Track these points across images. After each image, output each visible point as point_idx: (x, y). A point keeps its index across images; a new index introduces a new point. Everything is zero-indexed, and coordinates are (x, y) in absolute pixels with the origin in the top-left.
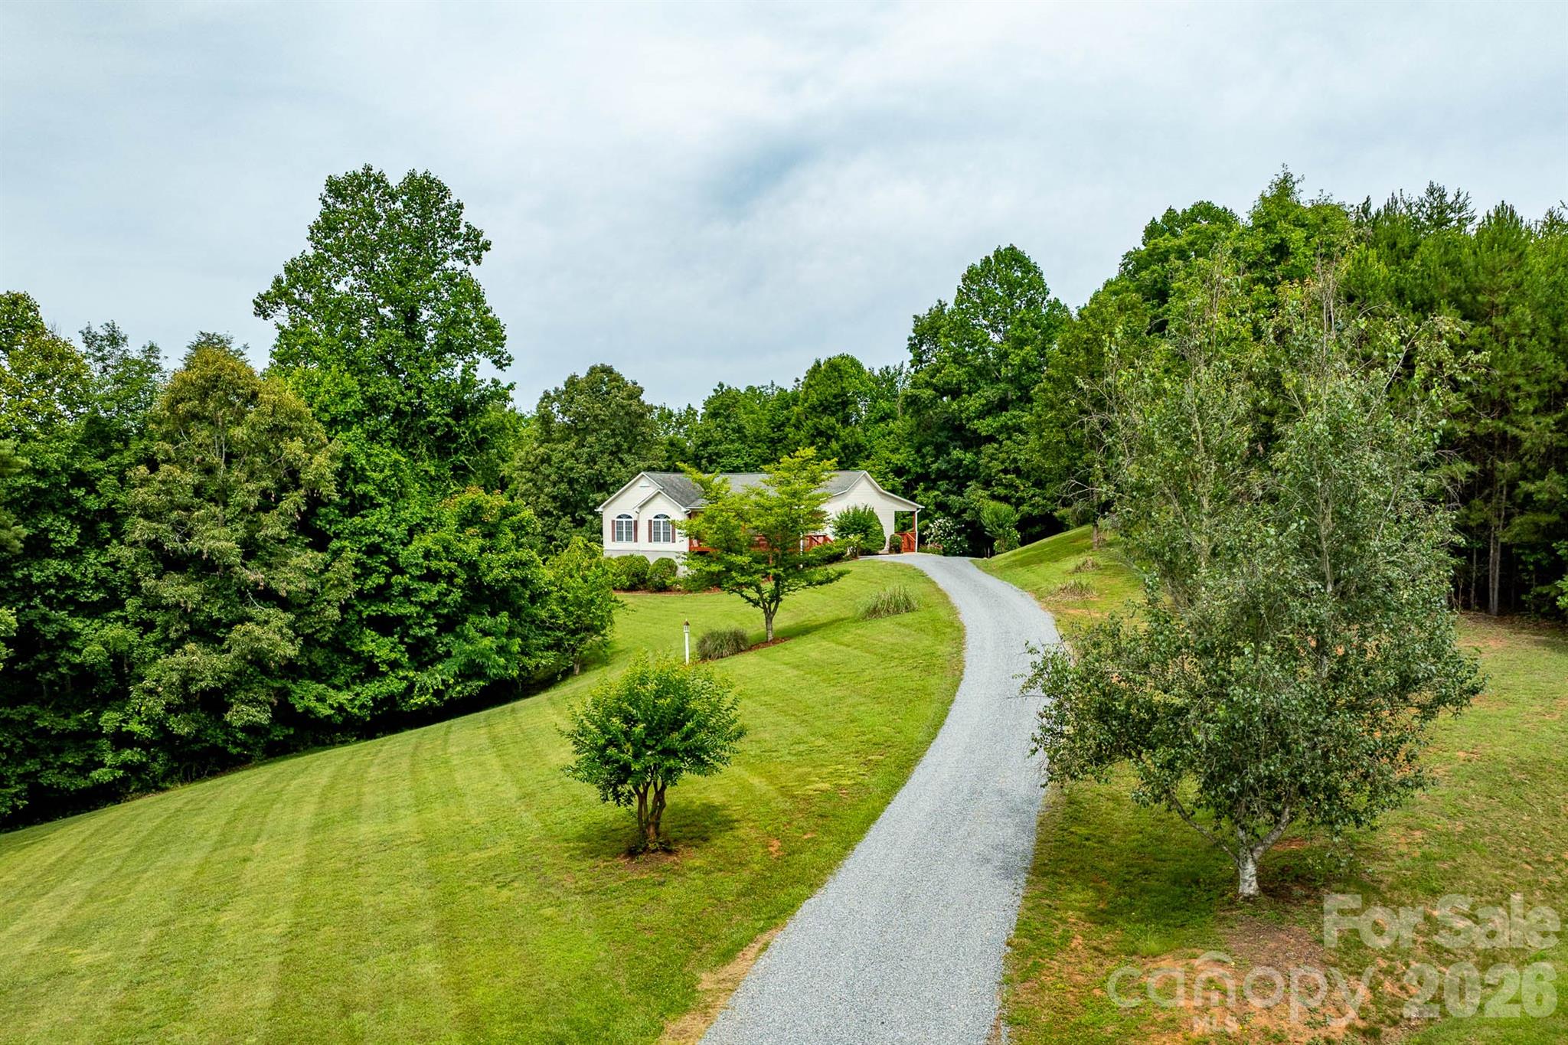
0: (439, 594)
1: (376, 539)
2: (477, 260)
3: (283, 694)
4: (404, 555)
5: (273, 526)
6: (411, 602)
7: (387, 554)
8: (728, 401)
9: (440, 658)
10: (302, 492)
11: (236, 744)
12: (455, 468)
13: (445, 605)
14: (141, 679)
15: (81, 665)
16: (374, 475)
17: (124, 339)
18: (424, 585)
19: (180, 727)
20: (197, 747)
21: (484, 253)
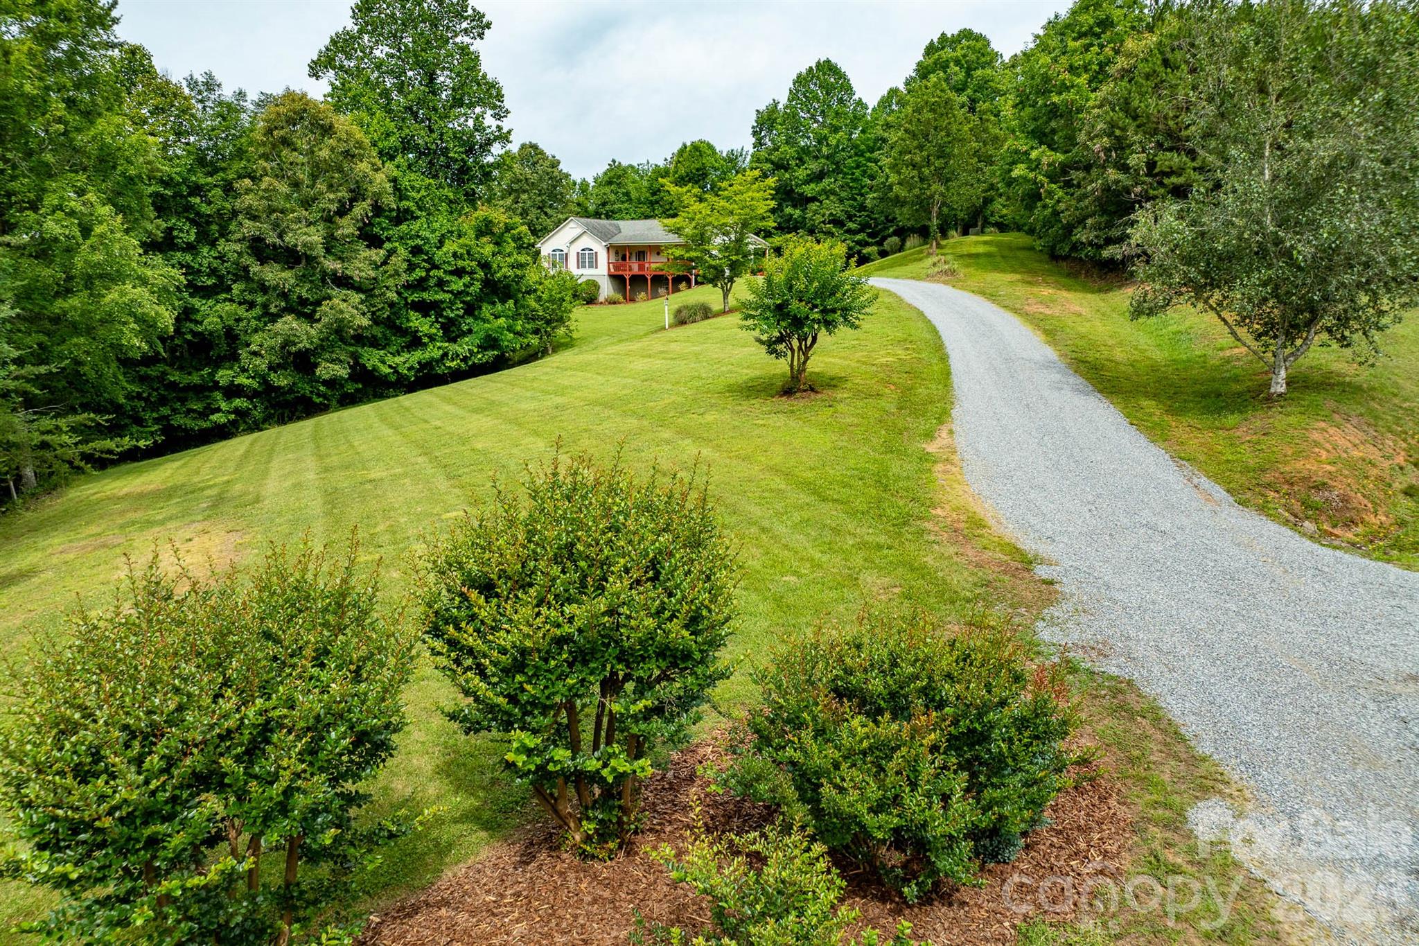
0: (464, 285)
1: (419, 242)
2: (481, 35)
3: (355, 356)
4: (439, 255)
5: (347, 227)
6: (444, 291)
7: (427, 254)
8: (620, 173)
9: (464, 334)
10: (369, 201)
11: (319, 395)
12: (466, 194)
13: (468, 294)
14: (247, 345)
15: (201, 334)
16: (414, 194)
17: (219, 85)
18: (454, 278)
19: (281, 380)
20: (289, 397)
21: (486, 31)
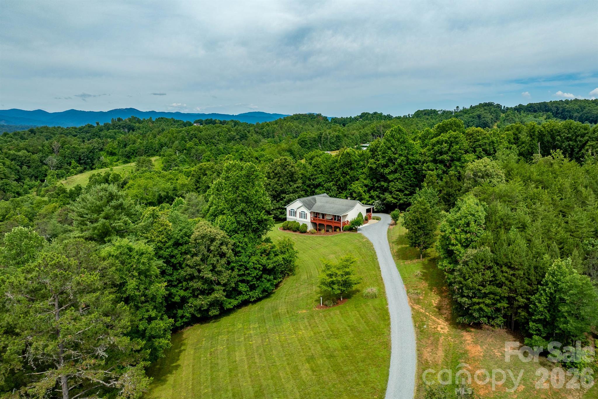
0: (257, 273)
3: (221, 305)
6: (250, 276)
9: (256, 287)
14: (188, 303)
18: (253, 270)
